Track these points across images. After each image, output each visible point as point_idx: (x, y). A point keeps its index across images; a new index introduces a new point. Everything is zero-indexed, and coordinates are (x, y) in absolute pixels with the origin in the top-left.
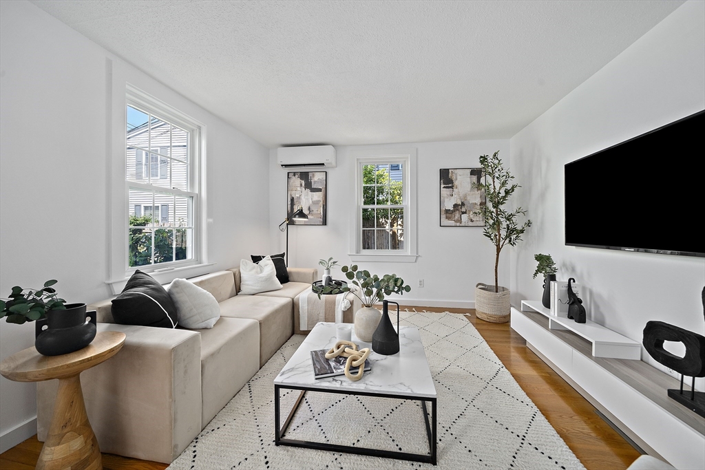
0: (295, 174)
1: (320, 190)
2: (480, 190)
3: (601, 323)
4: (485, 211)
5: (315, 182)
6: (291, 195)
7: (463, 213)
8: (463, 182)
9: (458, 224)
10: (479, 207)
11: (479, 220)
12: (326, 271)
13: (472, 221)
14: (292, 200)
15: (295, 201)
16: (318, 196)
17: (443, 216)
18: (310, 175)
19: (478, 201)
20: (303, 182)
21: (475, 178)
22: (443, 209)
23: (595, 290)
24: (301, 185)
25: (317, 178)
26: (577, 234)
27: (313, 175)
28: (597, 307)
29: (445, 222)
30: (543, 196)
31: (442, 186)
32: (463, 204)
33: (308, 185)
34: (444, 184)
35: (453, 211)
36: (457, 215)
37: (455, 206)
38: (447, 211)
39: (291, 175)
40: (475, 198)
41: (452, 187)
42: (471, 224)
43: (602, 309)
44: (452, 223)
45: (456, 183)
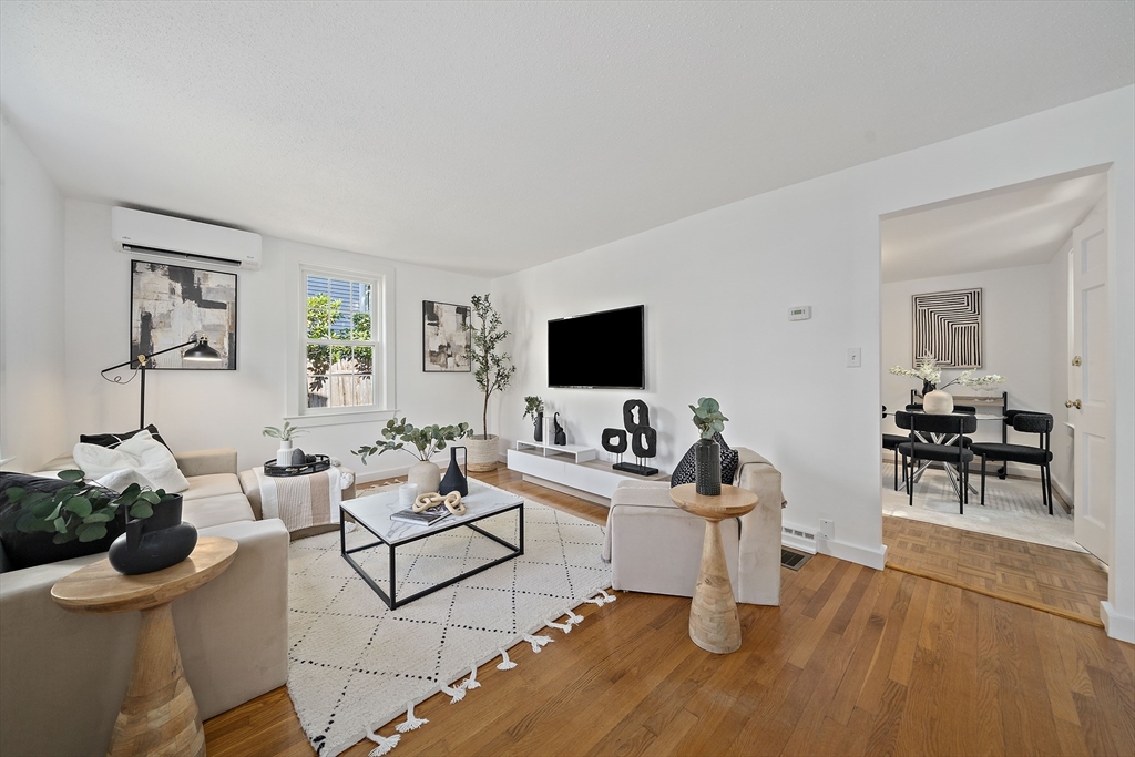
0: (153, 266)
1: (223, 306)
2: (464, 330)
3: (573, 443)
4: (471, 356)
5: (209, 290)
6: (142, 308)
7: (449, 356)
8: (449, 318)
9: (444, 369)
10: (464, 350)
11: (464, 365)
12: (284, 444)
13: (458, 365)
14: (146, 319)
15: (155, 321)
16: (219, 317)
17: (428, 359)
18: (197, 275)
19: (463, 343)
20: (178, 287)
21: (460, 316)
22: (427, 350)
23: (568, 420)
24: (173, 291)
25: (213, 283)
26: (558, 377)
27: (206, 278)
28: (570, 432)
29: (429, 366)
30: (527, 344)
31: (427, 322)
32: (449, 346)
33: (192, 293)
34: (429, 319)
35: (439, 354)
36: (443, 357)
37: (441, 347)
38: (432, 353)
39: (139, 267)
40: (460, 340)
41: (437, 325)
42: (456, 369)
43: (573, 434)
44: (437, 367)
45: (441, 320)
